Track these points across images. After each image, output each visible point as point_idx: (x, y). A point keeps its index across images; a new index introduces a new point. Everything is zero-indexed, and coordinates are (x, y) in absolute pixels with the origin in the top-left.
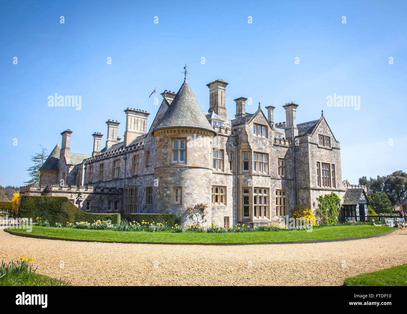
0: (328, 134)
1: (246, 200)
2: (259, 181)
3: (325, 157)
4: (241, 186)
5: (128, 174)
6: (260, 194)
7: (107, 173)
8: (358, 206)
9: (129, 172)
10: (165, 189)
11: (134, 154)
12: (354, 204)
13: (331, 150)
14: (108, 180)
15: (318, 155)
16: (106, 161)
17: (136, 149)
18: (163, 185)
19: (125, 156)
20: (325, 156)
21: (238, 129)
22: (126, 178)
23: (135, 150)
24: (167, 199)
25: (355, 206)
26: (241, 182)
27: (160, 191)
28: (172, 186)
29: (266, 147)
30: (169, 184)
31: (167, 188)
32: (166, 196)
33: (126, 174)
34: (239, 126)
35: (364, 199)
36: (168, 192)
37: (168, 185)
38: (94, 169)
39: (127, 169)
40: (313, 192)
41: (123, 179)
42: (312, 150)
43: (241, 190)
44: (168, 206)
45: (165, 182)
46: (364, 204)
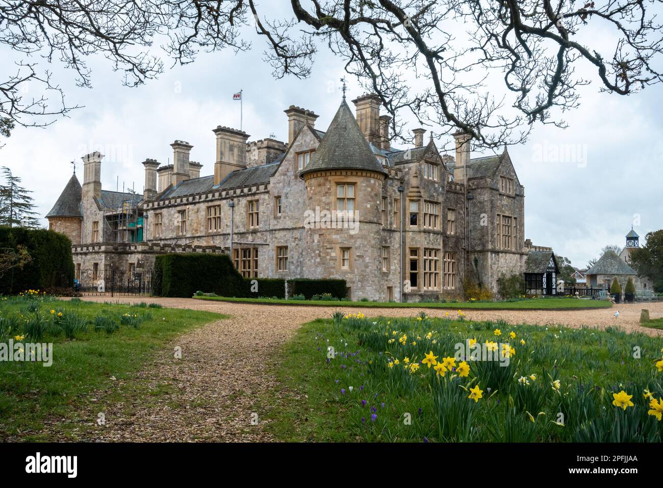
0: (511, 176)
1: (414, 265)
2: (430, 241)
3: (507, 208)
4: (407, 247)
5: (237, 227)
6: (430, 258)
7: (195, 225)
8: (545, 275)
9: (240, 224)
10: (328, 250)
11: (249, 198)
12: (540, 271)
13: (514, 198)
14: (197, 235)
15: (498, 205)
16: (191, 207)
17: (253, 192)
18: (325, 245)
19: (231, 202)
20: (507, 206)
21: (404, 168)
22: (235, 234)
23: (250, 193)
24: (332, 263)
25: (542, 274)
26: (408, 240)
27: (320, 252)
28: (338, 246)
29: (438, 195)
30: (334, 243)
31: (331, 248)
32: (330, 260)
33: (234, 228)
34: (406, 165)
35: (553, 266)
36: (333, 254)
37: (333, 245)
38: (165, 217)
39: (235, 220)
40: (492, 254)
41: (229, 234)
42: (493, 198)
43: (408, 251)
44: (333, 272)
45: (328, 241)
46: (552, 272)
